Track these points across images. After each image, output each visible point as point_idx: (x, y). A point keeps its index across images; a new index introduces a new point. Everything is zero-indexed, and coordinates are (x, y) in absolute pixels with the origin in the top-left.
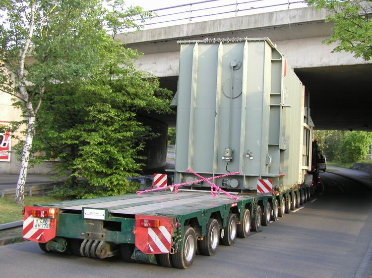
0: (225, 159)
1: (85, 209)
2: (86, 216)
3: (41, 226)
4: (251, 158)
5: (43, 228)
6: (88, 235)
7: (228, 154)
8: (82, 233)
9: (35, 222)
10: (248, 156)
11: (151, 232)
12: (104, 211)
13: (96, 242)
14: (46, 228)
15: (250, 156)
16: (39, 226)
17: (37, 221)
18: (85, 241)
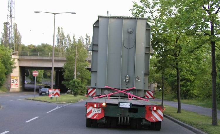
0: (126, 81)
1: (120, 103)
2: (120, 107)
3: (97, 111)
4: (139, 80)
5: (98, 112)
6: (121, 115)
7: (127, 78)
8: (118, 114)
9: (93, 110)
10: (137, 79)
11: (153, 112)
12: (130, 104)
13: (125, 117)
14: (99, 112)
15: (138, 79)
16: (95, 112)
17: (94, 109)
18: (120, 118)
